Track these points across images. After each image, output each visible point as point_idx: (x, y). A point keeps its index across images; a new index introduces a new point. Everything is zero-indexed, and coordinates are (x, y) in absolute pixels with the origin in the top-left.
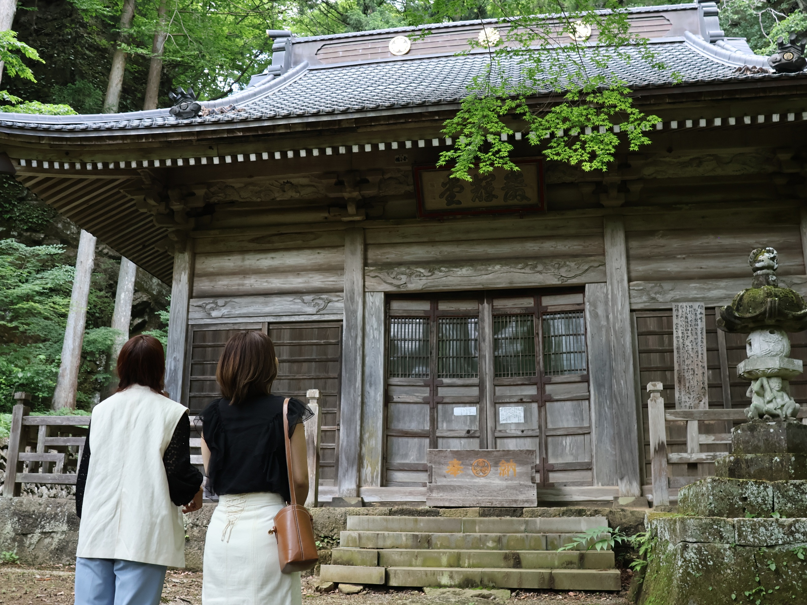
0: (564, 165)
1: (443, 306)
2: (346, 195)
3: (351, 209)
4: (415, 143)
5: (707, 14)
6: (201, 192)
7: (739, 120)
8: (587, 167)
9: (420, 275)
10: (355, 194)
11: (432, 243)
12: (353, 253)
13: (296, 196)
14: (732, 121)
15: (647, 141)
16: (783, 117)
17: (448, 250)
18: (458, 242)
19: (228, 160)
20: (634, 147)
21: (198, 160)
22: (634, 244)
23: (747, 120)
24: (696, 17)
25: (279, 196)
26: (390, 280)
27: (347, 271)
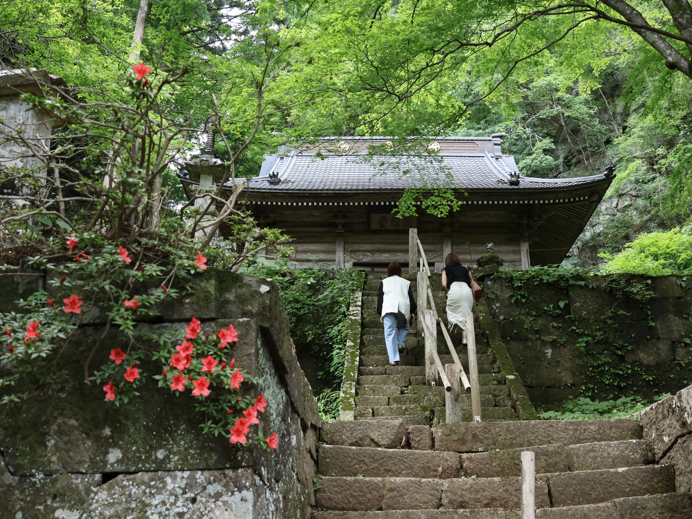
0: (432, 215)
1: (376, 269)
2: (338, 221)
3: (340, 227)
4: (374, 203)
5: (495, 144)
6: (272, 216)
7: (493, 202)
8: (439, 216)
9: (368, 256)
10: (342, 221)
11: (373, 243)
12: (339, 246)
13: (314, 220)
14: (491, 203)
15: (458, 209)
16: (508, 202)
17: (379, 246)
18: (383, 243)
19: (300, 204)
20: (454, 211)
21: (287, 203)
22: (455, 247)
23: (496, 202)
24: (490, 144)
25: (306, 220)
26: (355, 257)
27: (337, 252)
